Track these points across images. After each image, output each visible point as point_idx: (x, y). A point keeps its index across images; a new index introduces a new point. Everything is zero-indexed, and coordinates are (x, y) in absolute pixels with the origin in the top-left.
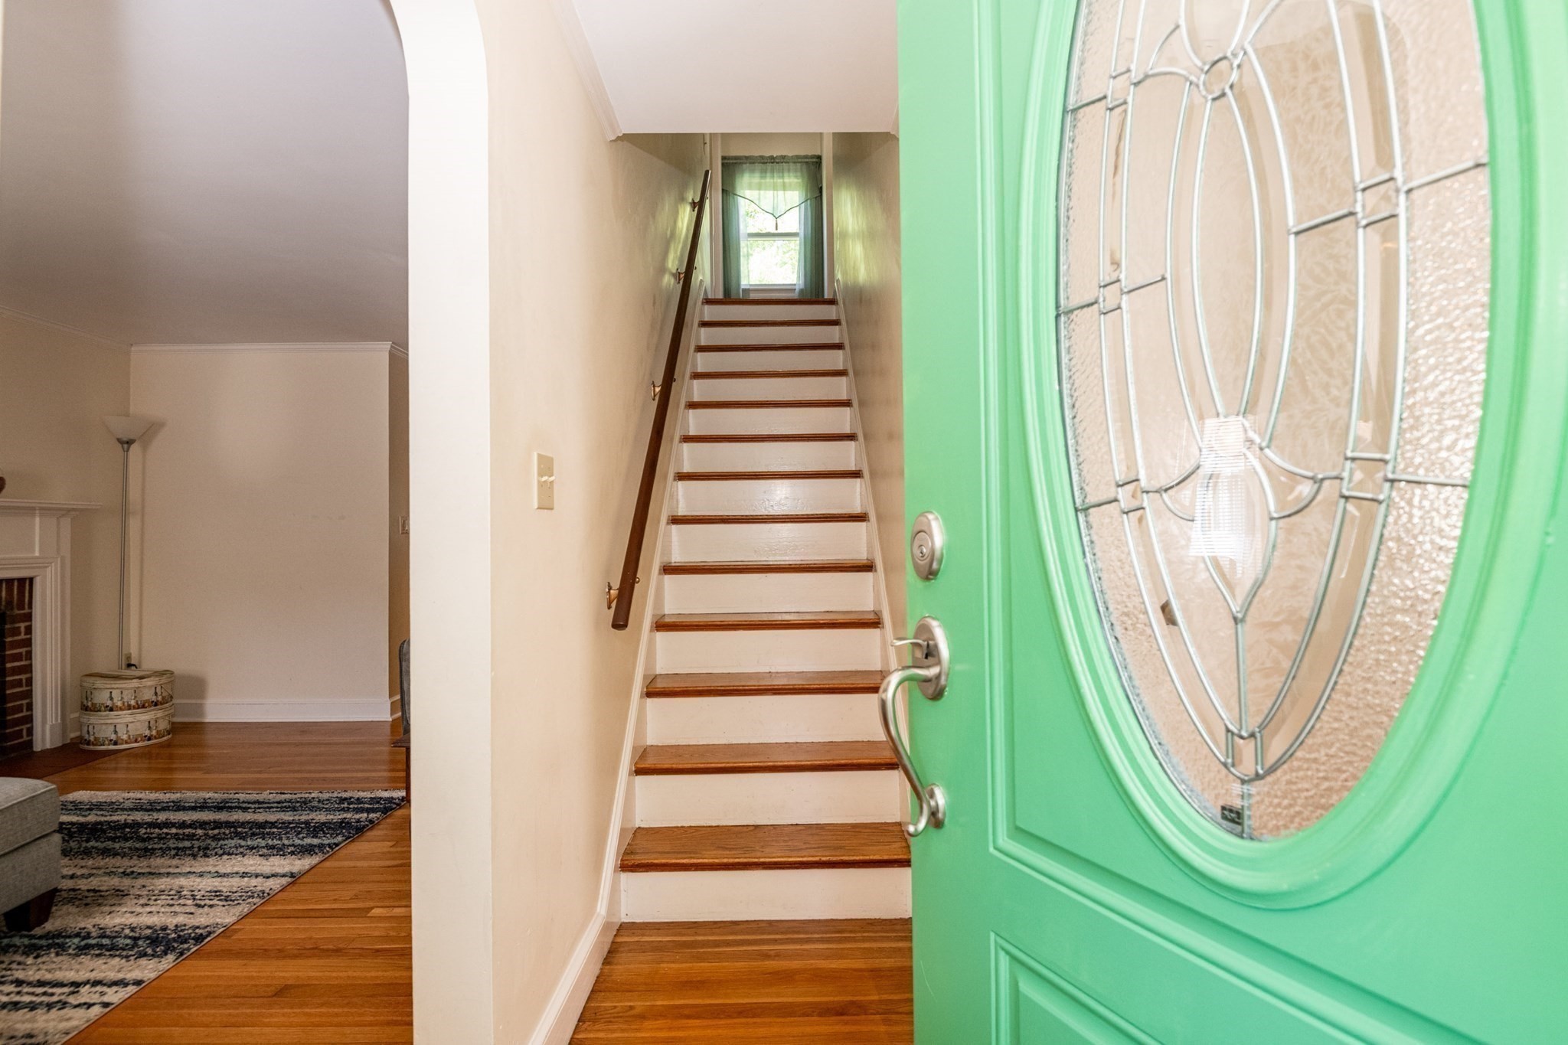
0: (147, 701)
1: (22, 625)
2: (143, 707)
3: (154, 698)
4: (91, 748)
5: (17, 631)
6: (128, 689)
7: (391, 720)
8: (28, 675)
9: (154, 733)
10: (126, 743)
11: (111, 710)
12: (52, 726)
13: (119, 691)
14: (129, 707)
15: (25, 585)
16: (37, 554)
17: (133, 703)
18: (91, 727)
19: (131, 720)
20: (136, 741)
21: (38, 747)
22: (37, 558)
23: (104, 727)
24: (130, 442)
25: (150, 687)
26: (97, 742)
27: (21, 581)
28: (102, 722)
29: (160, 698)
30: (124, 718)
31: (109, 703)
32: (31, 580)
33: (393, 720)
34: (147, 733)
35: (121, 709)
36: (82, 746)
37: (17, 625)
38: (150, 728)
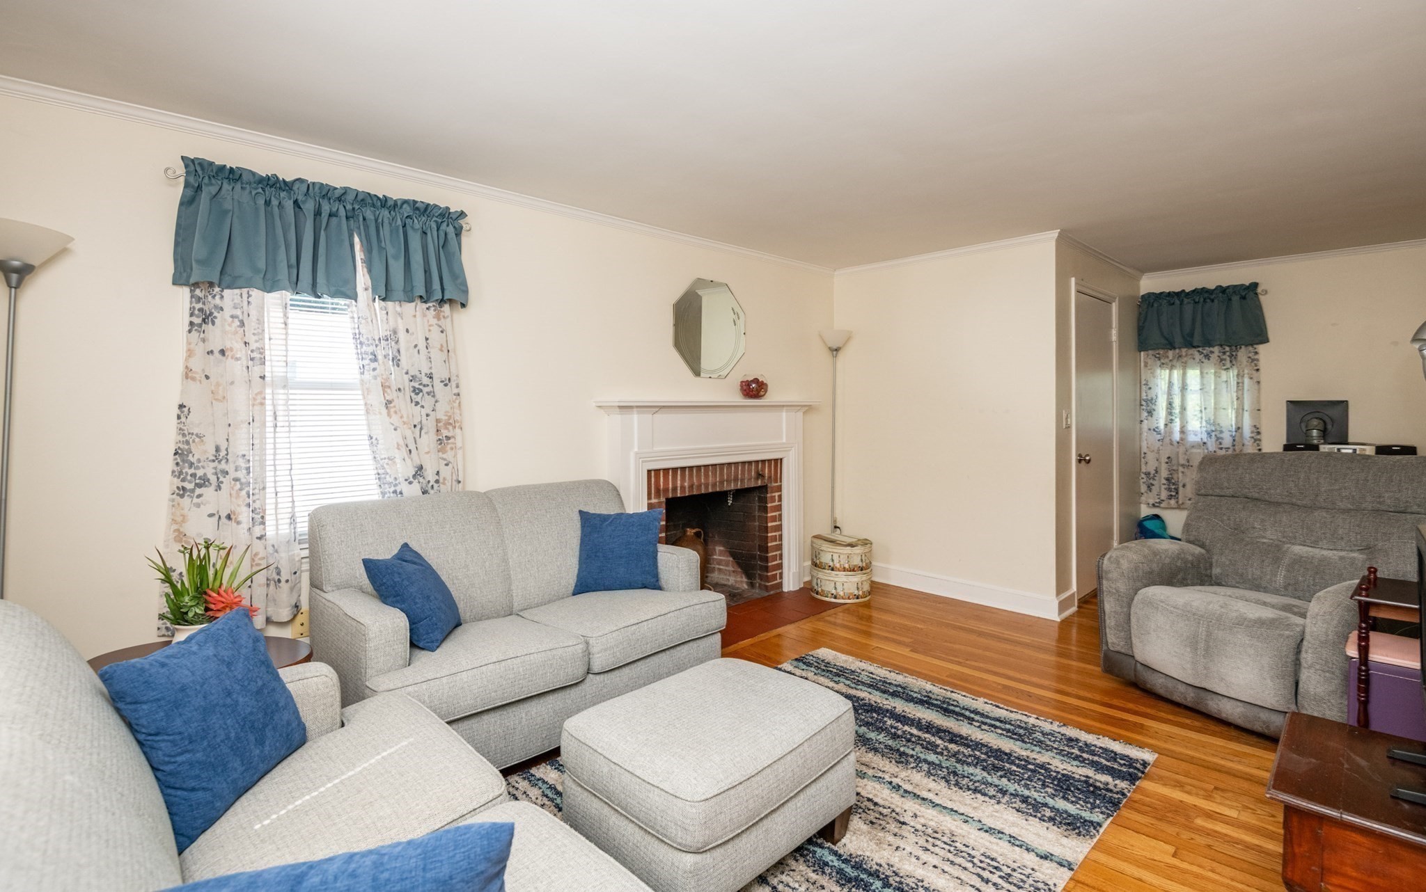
0: (856, 566)
1: (777, 494)
2: (853, 570)
3: (860, 564)
4: (819, 597)
5: (773, 500)
6: (843, 554)
7: (1059, 620)
8: (780, 533)
9: (861, 593)
10: (843, 598)
11: (833, 570)
12: (793, 573)
13: (837, 555)
14: (844, 570)
15: (778, 462)
16: (784, 441)
17: (847, 566)
18: (819, 581)
19: (845, 580)
20: (849, 598)
21: (785, 589)
22: (784, 444)
23: (828, 582)
24: (837, 350)
25: (858, 554)
26: (823, 593)
27: (776, 460)
28: (826, 578)
29: (864, 565)
30: (841, 577)
31: (831, 564)
32: (781, 459)
33: (1063, 622)
34: (856, 592)
35: (839, 570)
36: (813, 594)
37: (774, 494)
38: (858, 588)
